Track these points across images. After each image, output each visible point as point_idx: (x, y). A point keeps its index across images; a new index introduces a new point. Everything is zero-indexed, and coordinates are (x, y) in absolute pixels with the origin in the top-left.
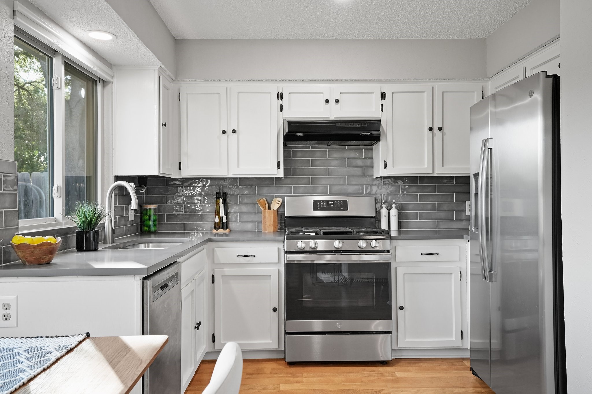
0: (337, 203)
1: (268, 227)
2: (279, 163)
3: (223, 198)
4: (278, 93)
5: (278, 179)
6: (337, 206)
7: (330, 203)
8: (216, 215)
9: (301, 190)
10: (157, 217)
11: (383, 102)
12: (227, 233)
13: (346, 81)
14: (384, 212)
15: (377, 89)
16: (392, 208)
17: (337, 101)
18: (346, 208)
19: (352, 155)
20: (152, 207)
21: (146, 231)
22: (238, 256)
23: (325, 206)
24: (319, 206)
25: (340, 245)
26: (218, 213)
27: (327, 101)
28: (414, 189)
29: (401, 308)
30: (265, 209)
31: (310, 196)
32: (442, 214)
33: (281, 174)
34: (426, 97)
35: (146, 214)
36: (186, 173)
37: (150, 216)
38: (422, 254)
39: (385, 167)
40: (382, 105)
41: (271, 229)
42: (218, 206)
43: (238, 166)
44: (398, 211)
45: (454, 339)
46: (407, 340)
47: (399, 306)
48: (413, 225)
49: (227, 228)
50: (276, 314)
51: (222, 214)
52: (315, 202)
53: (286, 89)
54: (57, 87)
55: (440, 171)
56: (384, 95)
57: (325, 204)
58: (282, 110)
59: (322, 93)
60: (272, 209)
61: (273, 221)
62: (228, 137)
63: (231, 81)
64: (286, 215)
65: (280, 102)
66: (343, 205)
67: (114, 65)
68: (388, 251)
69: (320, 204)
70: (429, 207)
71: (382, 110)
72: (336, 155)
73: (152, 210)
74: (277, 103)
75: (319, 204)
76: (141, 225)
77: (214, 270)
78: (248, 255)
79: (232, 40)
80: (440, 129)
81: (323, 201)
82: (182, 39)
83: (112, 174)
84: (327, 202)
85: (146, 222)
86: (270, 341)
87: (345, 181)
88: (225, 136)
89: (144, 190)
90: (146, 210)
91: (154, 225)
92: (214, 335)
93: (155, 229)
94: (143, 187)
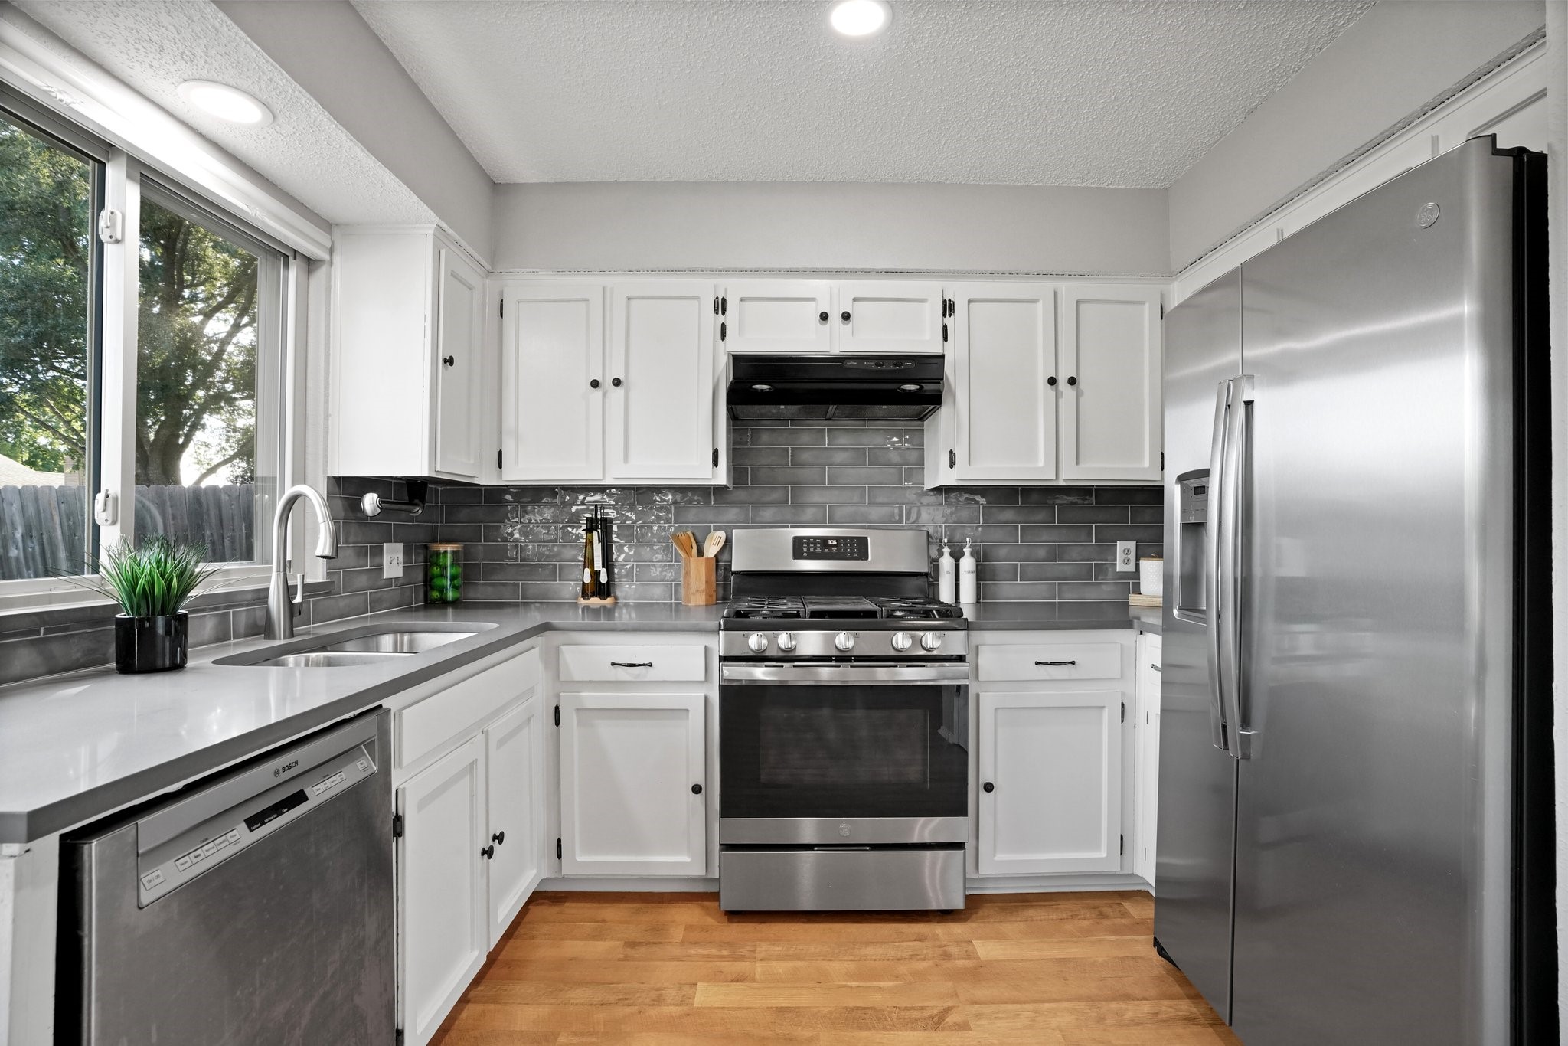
0: (846, 544)
1: (693, 594)
2: (716, 453)
3: (600, 531)
4: (717, 298)
5: (719, 490)
6: (846, 549)
7: (830, 542)
8: (585, 567)
9: (768, 514)
10: (460, 570)
11: (948, 320)
12: (609, 606)
13: (866, 273)
14: (946, 562)
15: (934, 291)
16: (963, 554)
17: (846, 317)
18: (864, 556)
19: (878, 439)
20: (450, 548)
21: (436, 600)
22: (613, 664)
23: (819, 550)
24: (805, 550)
25: (850, 644)
26: (589, 562)
27: (824, 317)
28: (1009, 515)
29: (989, 787)
30: (689, 555)
31: (787, 527)
32: (1067, 569)
33: (720, 476)
34: (1041, 312)
35: (437, 564)
36: (516, 474)
37: (444, 568)
38: (1037, 663)
39: (952, 464)
40: (945, 327)
41: (700, 599)
42: (589, 547)
43: (626, 459)
44: (977, 561)
45: (1104, 855)
46: (1000, 857)
47: (982, 781)
48: (1008, 591)
49: (609, 595)
50: (700, 798)
51: (598, 564)
52: (798, 541)
53: (733, 289)
54: (111, 237)
55: (1071, 474)
56: (950, 305)
57: (818, 545)
58: (723, 337)
59: (813, 300)
60: (705, 556)
61: (704, 582)
62: (604, 395)
63: (612, 272)
64: (733, 570)
65: (721, 318)
66: (858, 548)
67: (337, 225)
68: (961, 659)
69: (808, 544)
70: (1042, 553)
71: (945, 339)
72: (843, 440)
73: (449, 555)
74: (712, 321)
75: (805, 545)
76: (425, 586)
77: (558, 696)
78: (637, 663)
79: (617, 183)
80: (1072, 381)
81: (815, 538)
82: (508, 182)
83: (325, 471)
84: (824, 540)
85: (435, 580)
86: (687, 859)
87: (863, 496)
88: (598, 392)
89: (420, 511)
90: (437, 553)
91: (454, 587)
92: (559, 841)
93: (457, 595)
94: (416, 505)
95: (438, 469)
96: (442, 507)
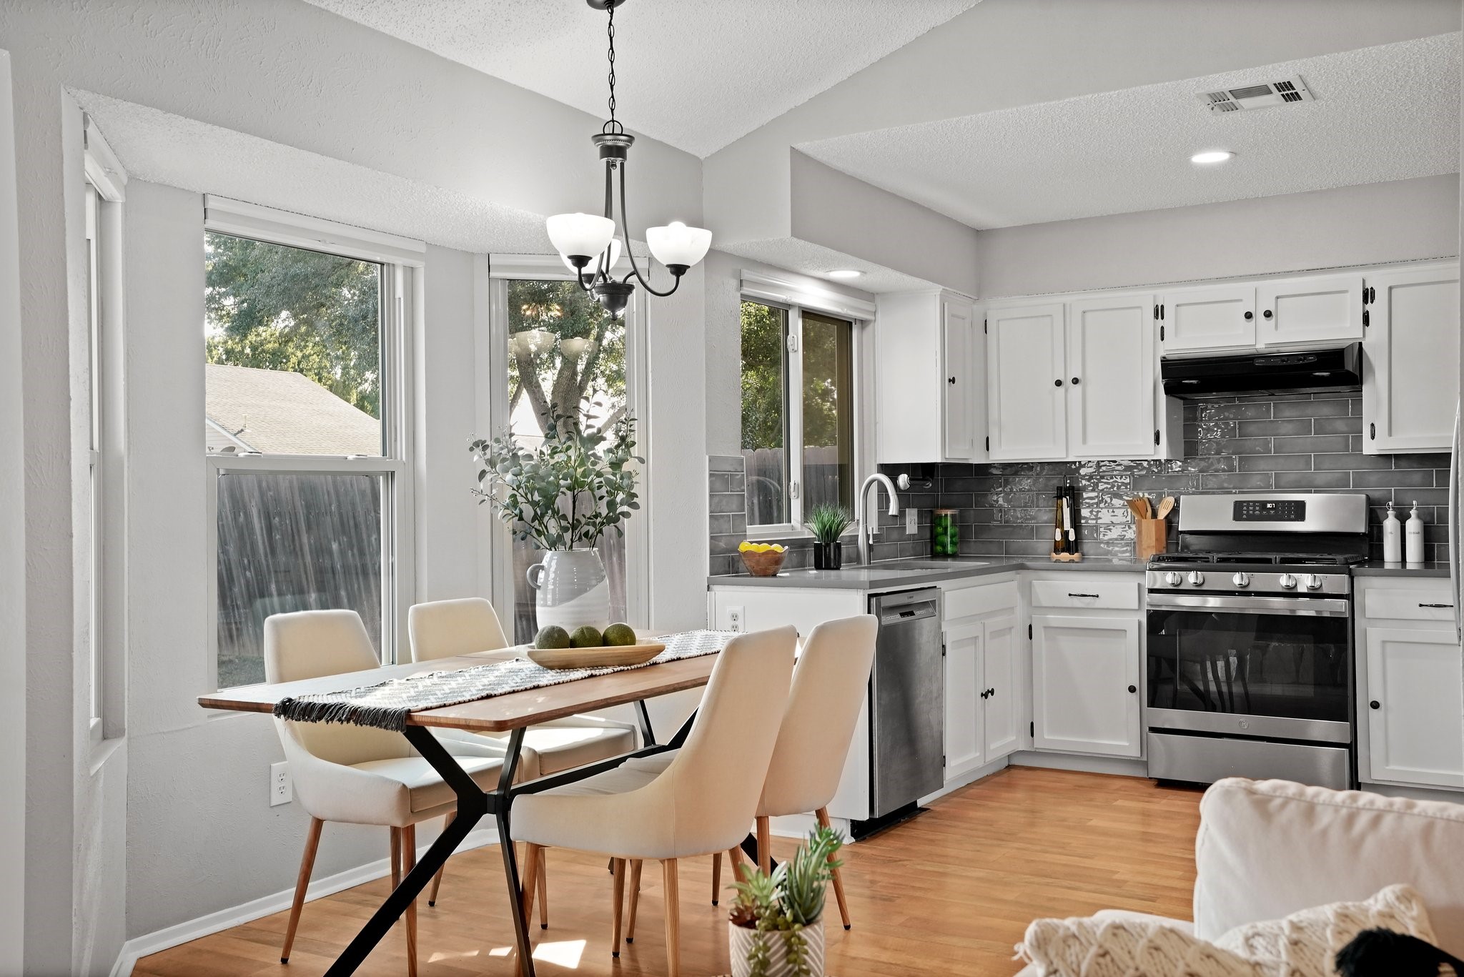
0: (1284, 508)
1: (1145, 549)
2: (1157, 434)
3: (1068, 497)
4: (1156, 306)
6: (1283, 512)
7: (1269, 506)
8: (1056, 528)
9: (1216, 482)
10: (957, 530)
11: (1369, 307)
12: (1077, 560)
13: (1289, 273)
14: (1390, 525)
16: (1409, 516)
17: (1269, 314)
18: (1300, 518)
19: (1326, 411)
20: (949, 512)
21: (940, 553)
22: (1070, 595)
23: (1257, 512)
24: (1245, 512)
25: (1245, 582)
26: (1060, 524)
27: (1249, 316)
29: (1375, 705)
30: (1145, 518)
31: (1230, 493)
33: (1163, 452)
35: (940, 525)
36: (1000, 455)
37: (946, 528)
38: (1421, 605)
39: (1374, 436)
40: (1366, 313)
41: (1152, 554)
42: (1060, 510)
43: (1084, 441)
46: (1392, 767)
47: (1371, 700)
49: (1077, 551)
50: (1135, 696)
51: (1067, 525)
52: (1238, 506)
53: (1168, 297)
56: (1371, 293)
58: (1162, 337)
59: (1239, 301)
60: (1157, 518)
61: (1154, 539)
62: (1066, 391)
63: (1070, 292)
64: (1180, 530)
65: (1160, 322)
67: (877, 294)
69: (1248, 508)
71: (1366, 324)
72: (1288, 413)
73: (949, 518)
74: (1153, 325)
75: (1245, 508)
76: (931, 542)
77: (1031, 618)
78: (1088, 594)
79: (1072, 221)
81: (1254, 502)
82: (988, 229)
83: (876, 461)
84: (1263, 504)
85: (939, 538)
86: (1126, 744)
87: (1309, 463)
88: (1061, 389)
89: (930, 485)
90: (940, 517)
91: (952, 543)
92: (1032, 724)
93: (955, 550)
94: (927, 480)
95: (947, 457)
96: (941, 479)
